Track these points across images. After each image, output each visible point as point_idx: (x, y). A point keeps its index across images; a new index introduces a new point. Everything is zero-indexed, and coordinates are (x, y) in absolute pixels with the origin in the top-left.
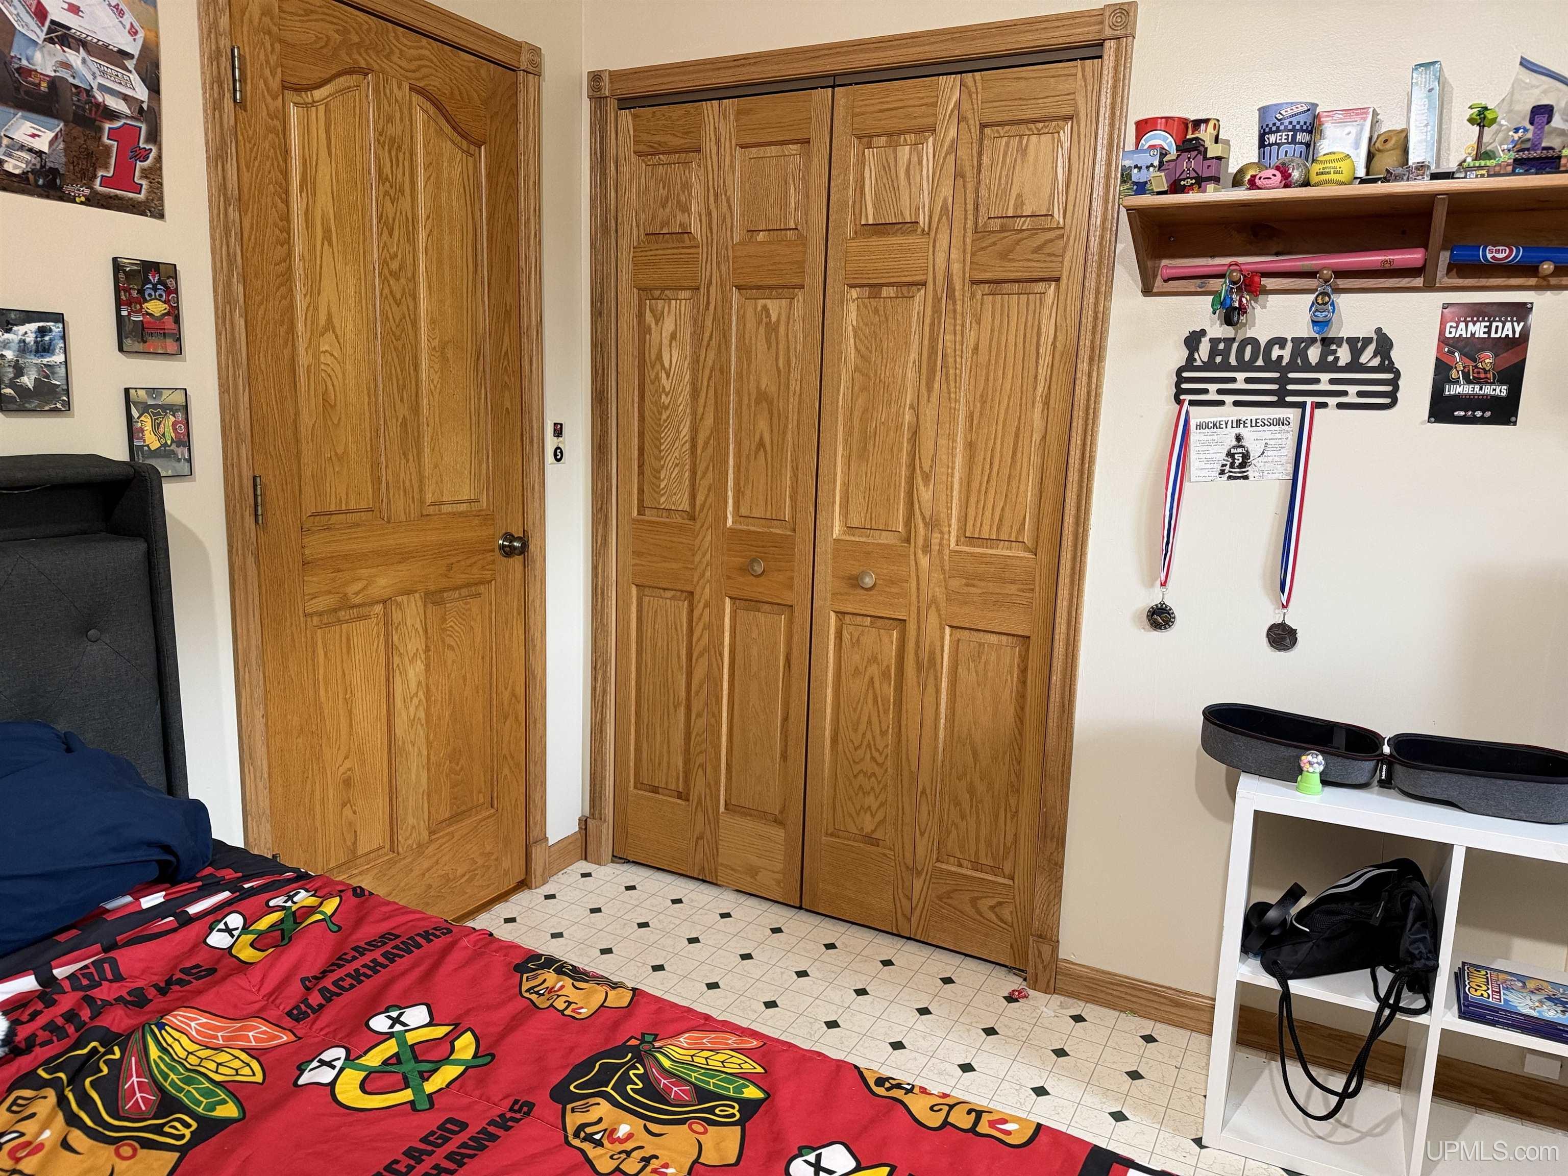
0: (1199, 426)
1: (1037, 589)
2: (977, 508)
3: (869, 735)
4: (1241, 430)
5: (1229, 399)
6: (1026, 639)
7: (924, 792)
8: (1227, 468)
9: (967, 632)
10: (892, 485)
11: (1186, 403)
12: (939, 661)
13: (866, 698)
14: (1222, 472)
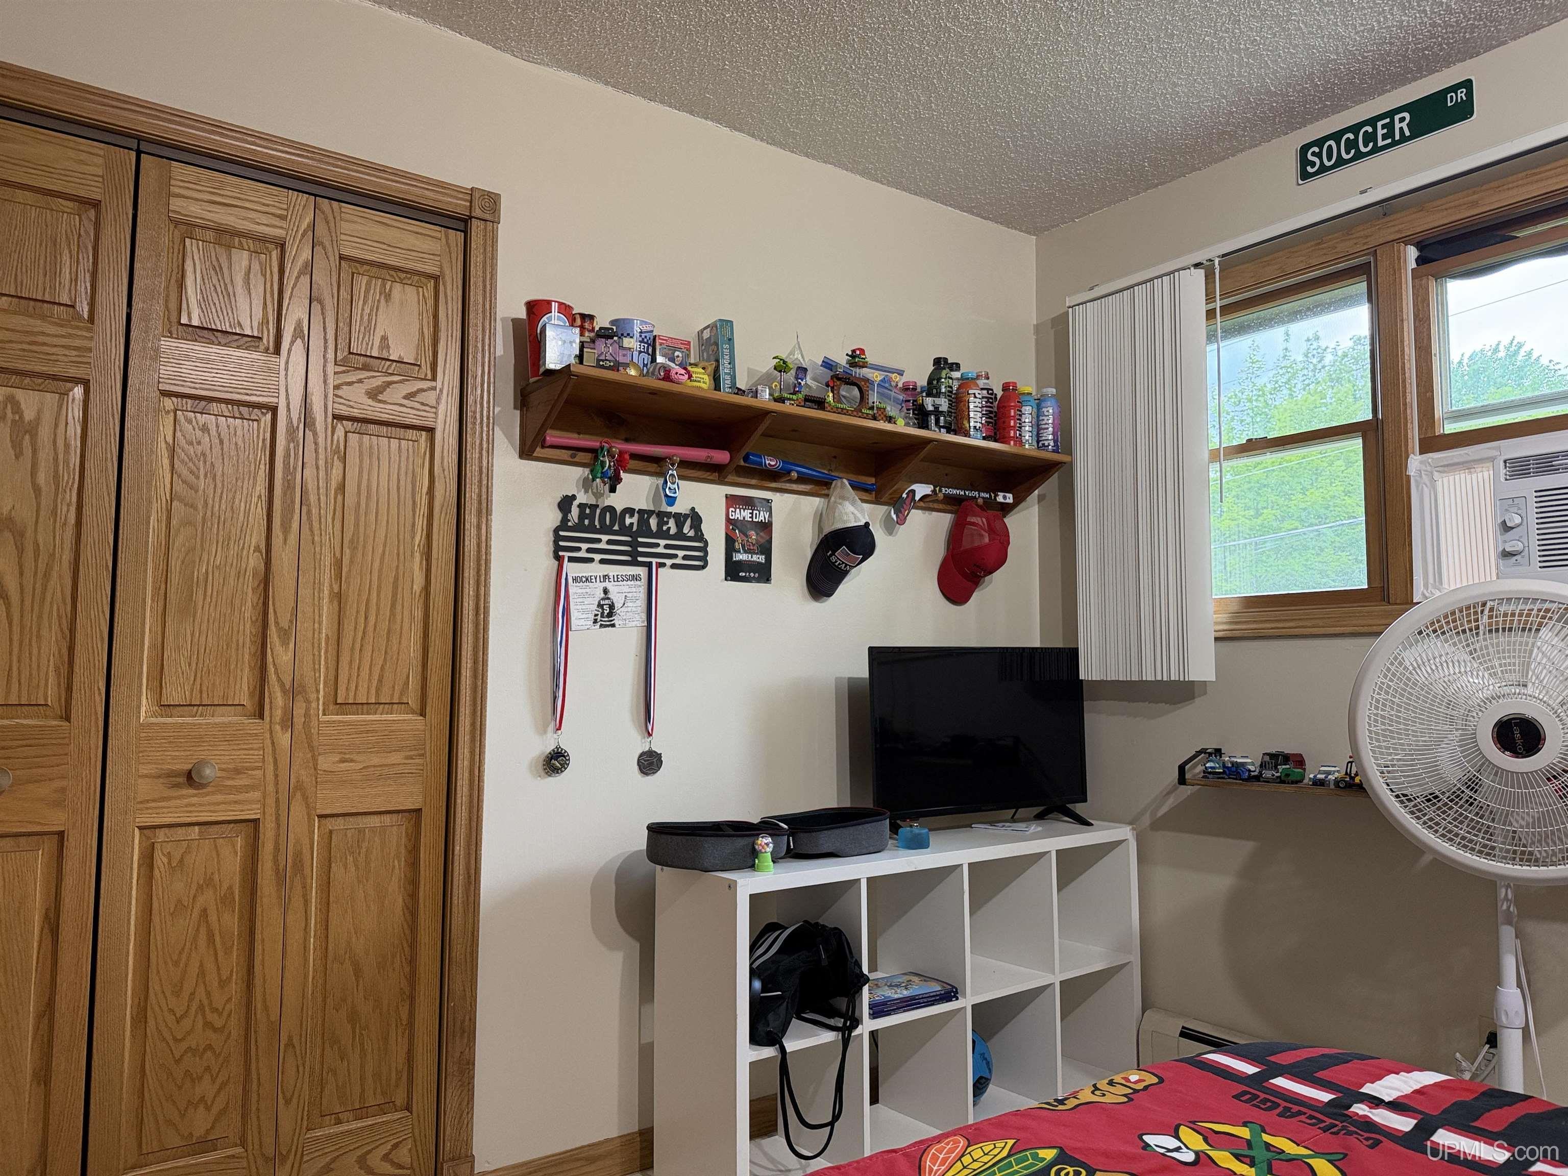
0: (575, 580)
1: (428, 754)
2: (350, 667)
3: (201, 992)
4: (607, 584)
5: (597, 557)
6: (417, 812)
7: (290, 1044)
8: (599, 618)
9: (340, 820)
10: (234, 646)
11: (566, 559)
12: (307, 863)
13: (195, 938)
14: (595, 621)
